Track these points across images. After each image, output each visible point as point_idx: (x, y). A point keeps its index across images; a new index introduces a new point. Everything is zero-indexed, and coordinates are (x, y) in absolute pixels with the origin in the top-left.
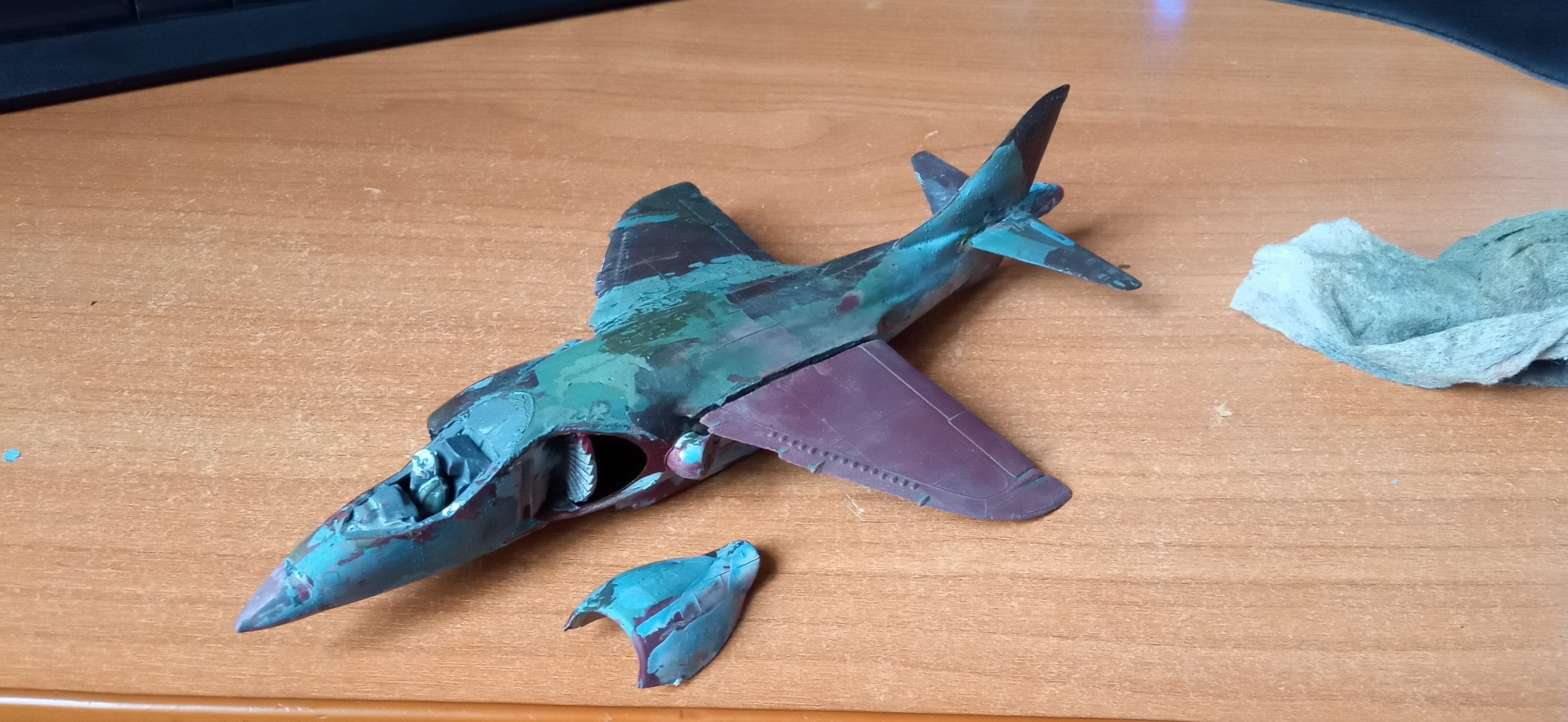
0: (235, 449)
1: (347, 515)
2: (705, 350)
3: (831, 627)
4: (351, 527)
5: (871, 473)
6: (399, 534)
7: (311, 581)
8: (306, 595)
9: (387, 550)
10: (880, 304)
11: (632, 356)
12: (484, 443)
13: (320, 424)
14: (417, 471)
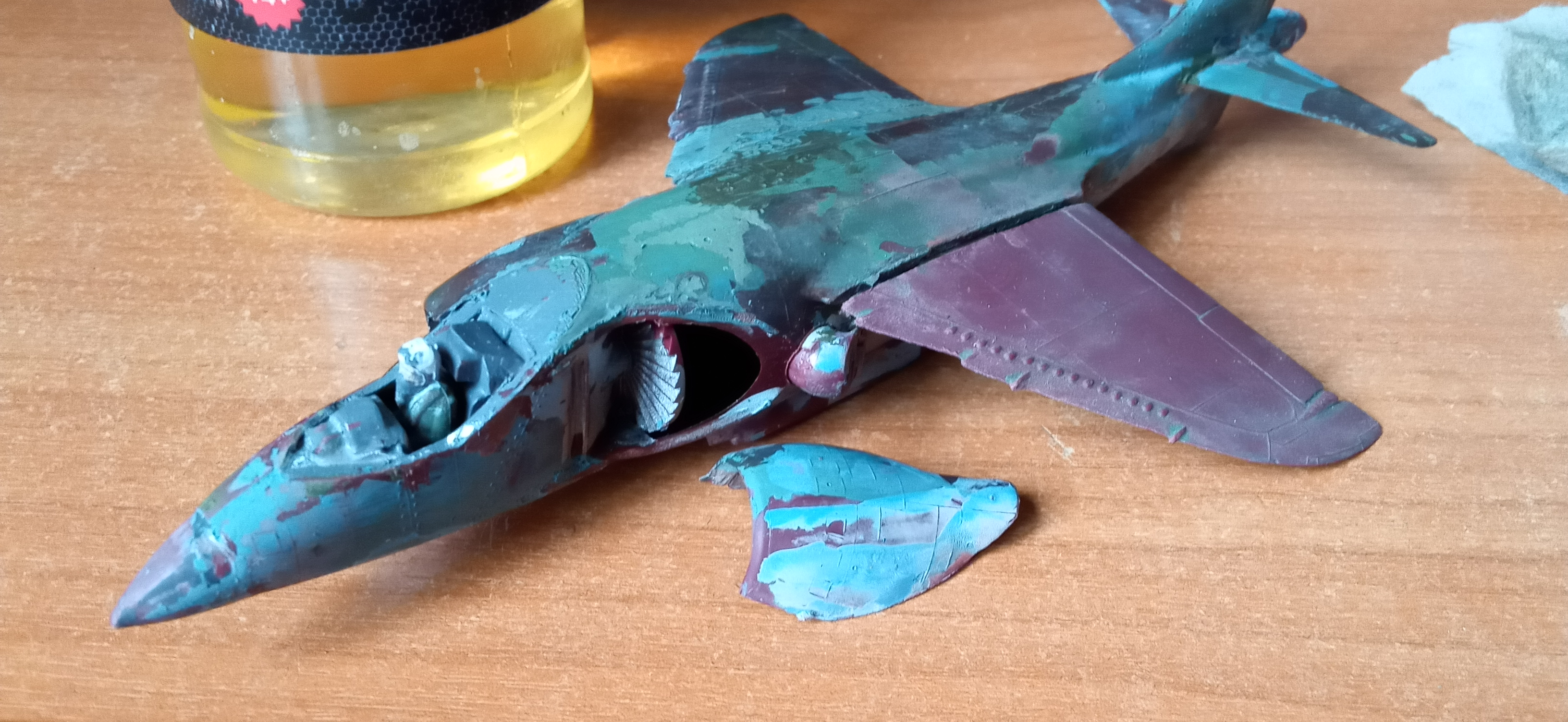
0: (151, 357)
1: (293, 442)
2: (844, 203)
3: (1049, 626)
4: (300, 461)
5: (1099, 390)
6: (378, 471)
7: (232, 546)
8: (225, 569)
9: (358, 497)
10: (1082, 156)
11: (737, 209)
12: (512, 334)
13: (275, 324)
14: (406, 373)
